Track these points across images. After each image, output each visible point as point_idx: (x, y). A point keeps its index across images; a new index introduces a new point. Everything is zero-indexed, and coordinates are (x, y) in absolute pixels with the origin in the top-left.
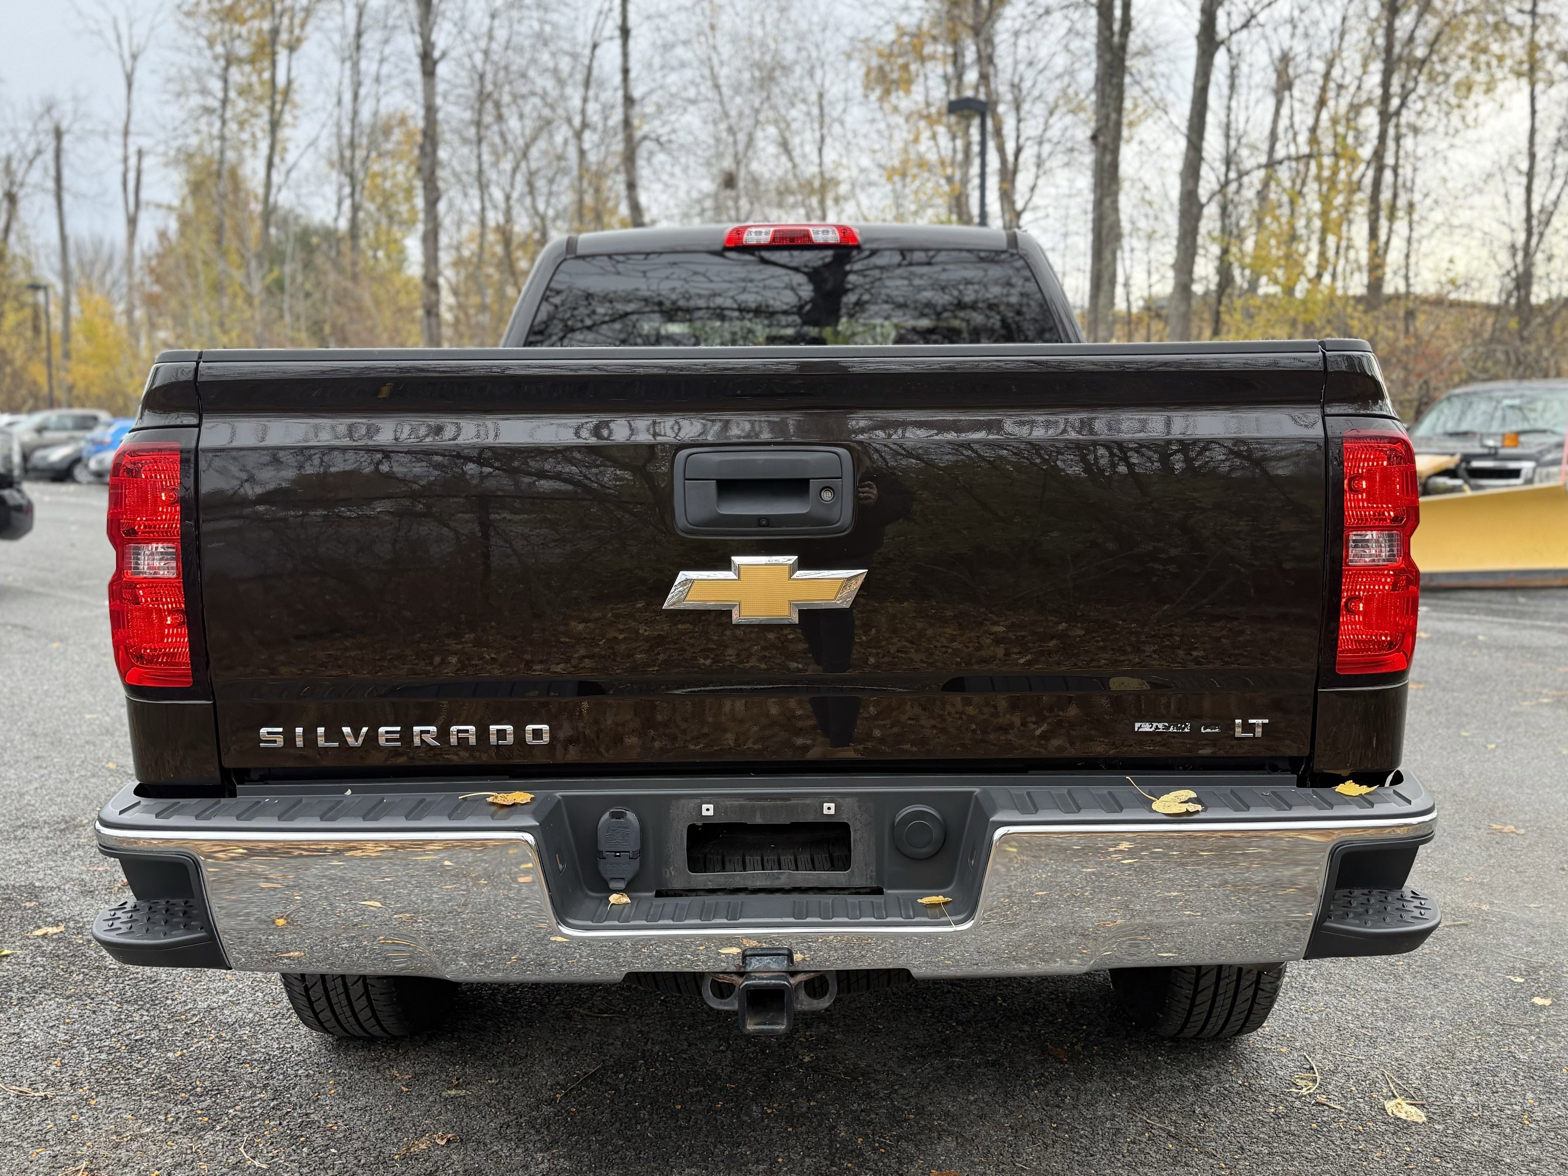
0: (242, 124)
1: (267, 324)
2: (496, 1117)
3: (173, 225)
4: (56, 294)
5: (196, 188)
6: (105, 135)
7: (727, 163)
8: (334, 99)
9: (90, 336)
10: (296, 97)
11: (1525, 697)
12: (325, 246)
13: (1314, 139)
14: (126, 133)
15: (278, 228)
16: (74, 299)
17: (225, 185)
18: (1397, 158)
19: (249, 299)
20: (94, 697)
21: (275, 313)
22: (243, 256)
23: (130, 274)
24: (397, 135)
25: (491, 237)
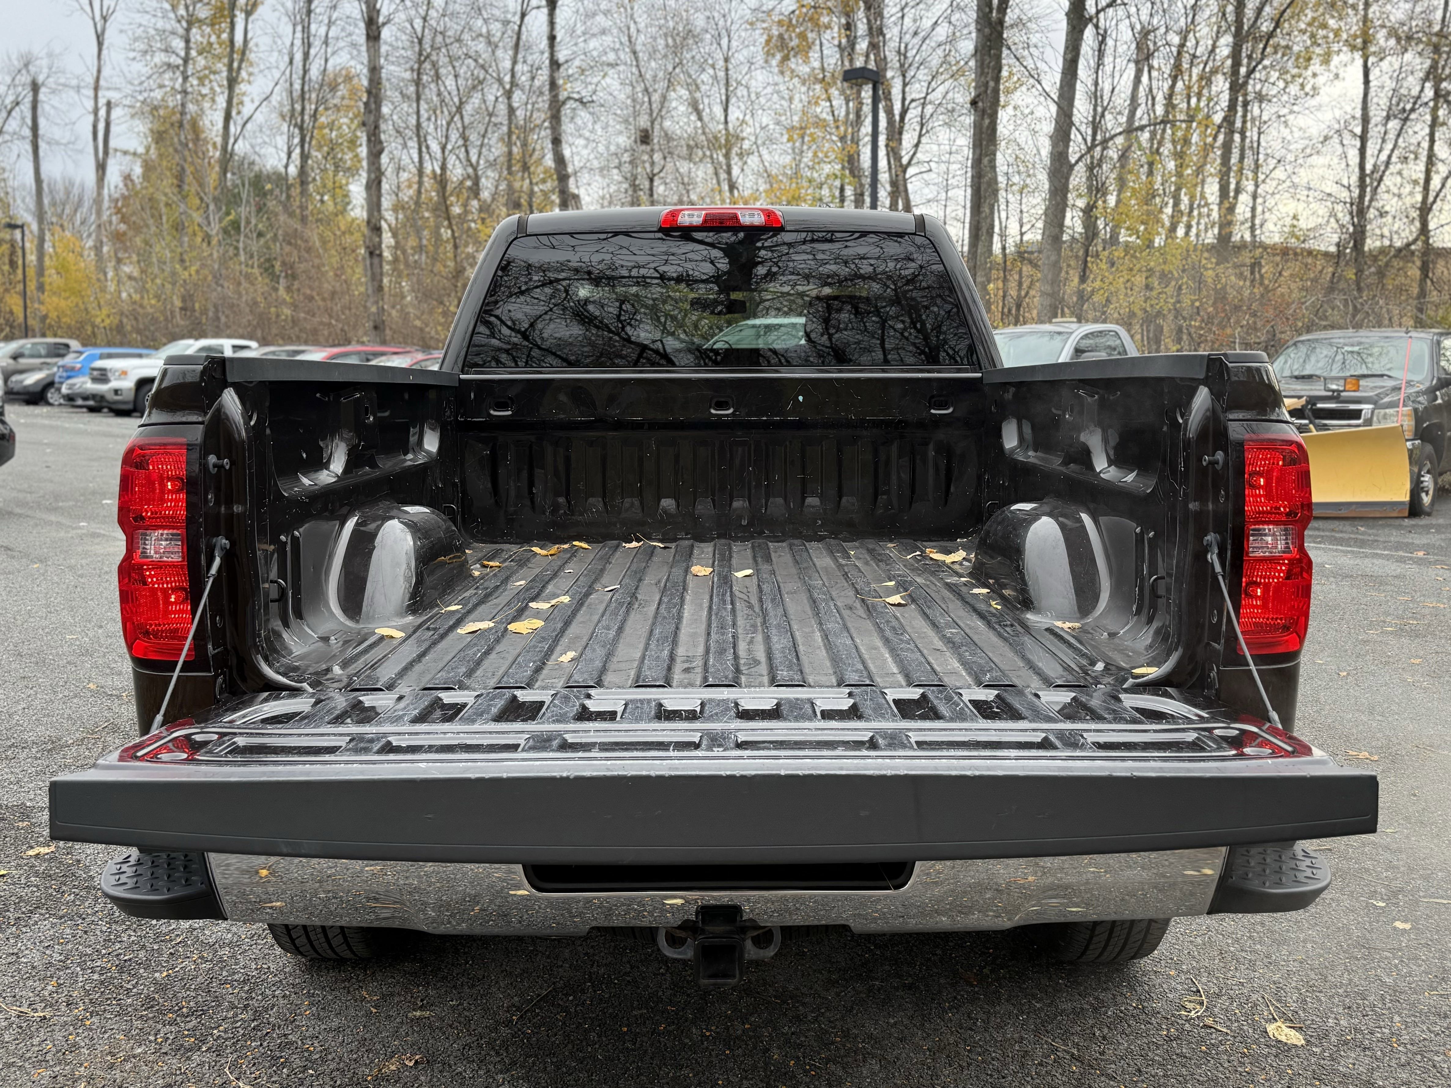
0: (201, 80)
1: (224, 261)
2: (459, 1038)
3: (138, 170)
4: (31, 232)
5: (159, 137)
6: (78, 89)
7: (644, 121)
8: (287, 59)
9: (62, 270)
10: (252, 56)
11: (1371, 625)
12: (277, 192)
13: (1170, 105)
14: (96, 89)
15: (233, 174)
16: (48, 236)
17: (186, 134)
18: (1244, 122)
19: (207, 238)
20: (73, 617)
21: (231, 252)
22: (201, 199)
23: (99, 213)
24: (343, 90)
25: (428, 183)
